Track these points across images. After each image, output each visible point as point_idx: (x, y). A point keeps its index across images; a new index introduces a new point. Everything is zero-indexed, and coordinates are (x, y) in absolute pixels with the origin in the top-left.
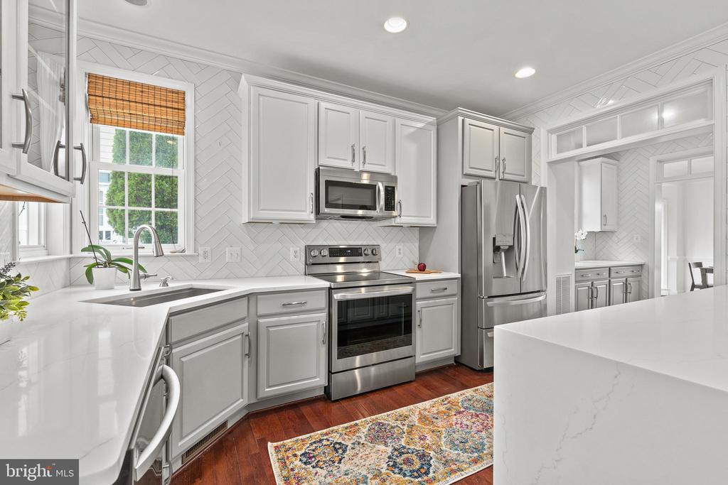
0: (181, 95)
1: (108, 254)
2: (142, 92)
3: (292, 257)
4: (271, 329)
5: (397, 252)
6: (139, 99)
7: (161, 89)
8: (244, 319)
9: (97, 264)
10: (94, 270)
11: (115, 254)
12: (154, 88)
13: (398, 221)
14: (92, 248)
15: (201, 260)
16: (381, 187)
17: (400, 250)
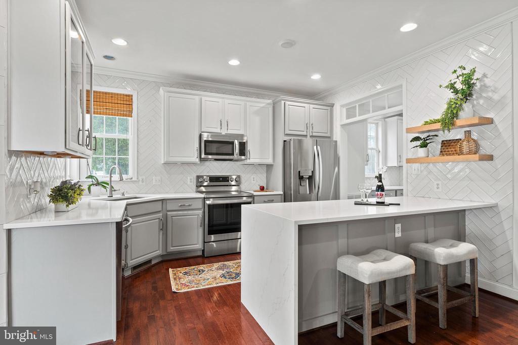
0: (130, 96)
1: (97, 179)
2: (112, 97)
3: (189, 183)
4: (173, 218)
5: (252, 179)
6: (110, 101)
7: (121, 95)
8: (160, 211)
9: (93, 184)
10: (92, 187)
11: (100, 180)
12: (118, 94)
13: (248, 161)
14: (91, 177)
15: (140, 183)
16: (236, 142)
17: (254, 178)
